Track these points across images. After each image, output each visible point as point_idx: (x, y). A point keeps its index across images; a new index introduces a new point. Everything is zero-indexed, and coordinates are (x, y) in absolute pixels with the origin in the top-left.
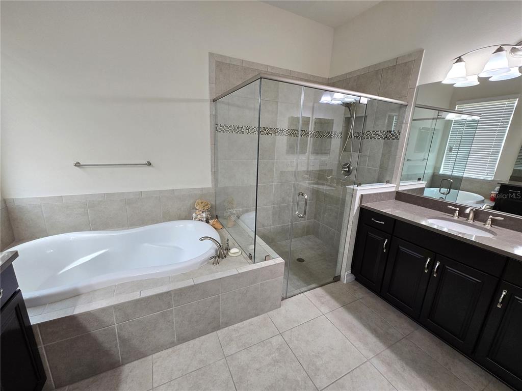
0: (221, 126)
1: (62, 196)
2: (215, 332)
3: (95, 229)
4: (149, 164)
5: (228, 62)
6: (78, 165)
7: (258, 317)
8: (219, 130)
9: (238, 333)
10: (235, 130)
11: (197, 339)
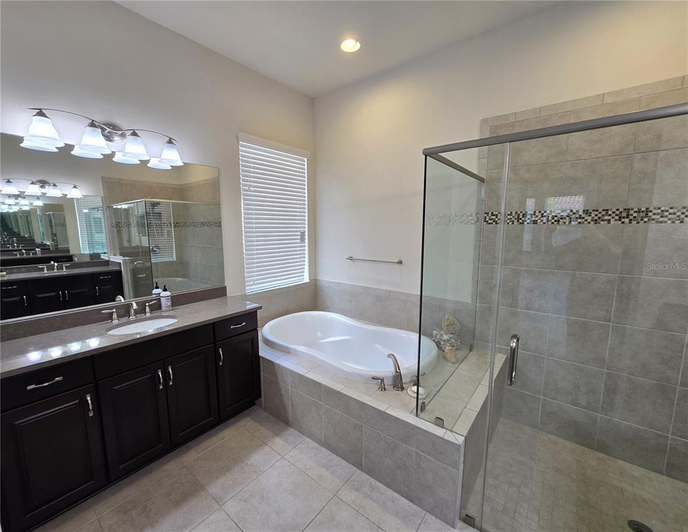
0: (493, 215)
1: (339, 283)
2: (356, 469)
3: (353, 317)
4: (400, 262)
5: (512, 119)
6: (351, 259)
7: (411, 504)
8: (489, 221)
9: (371, 492)
10: (518, 219)
11: (339, 458)
